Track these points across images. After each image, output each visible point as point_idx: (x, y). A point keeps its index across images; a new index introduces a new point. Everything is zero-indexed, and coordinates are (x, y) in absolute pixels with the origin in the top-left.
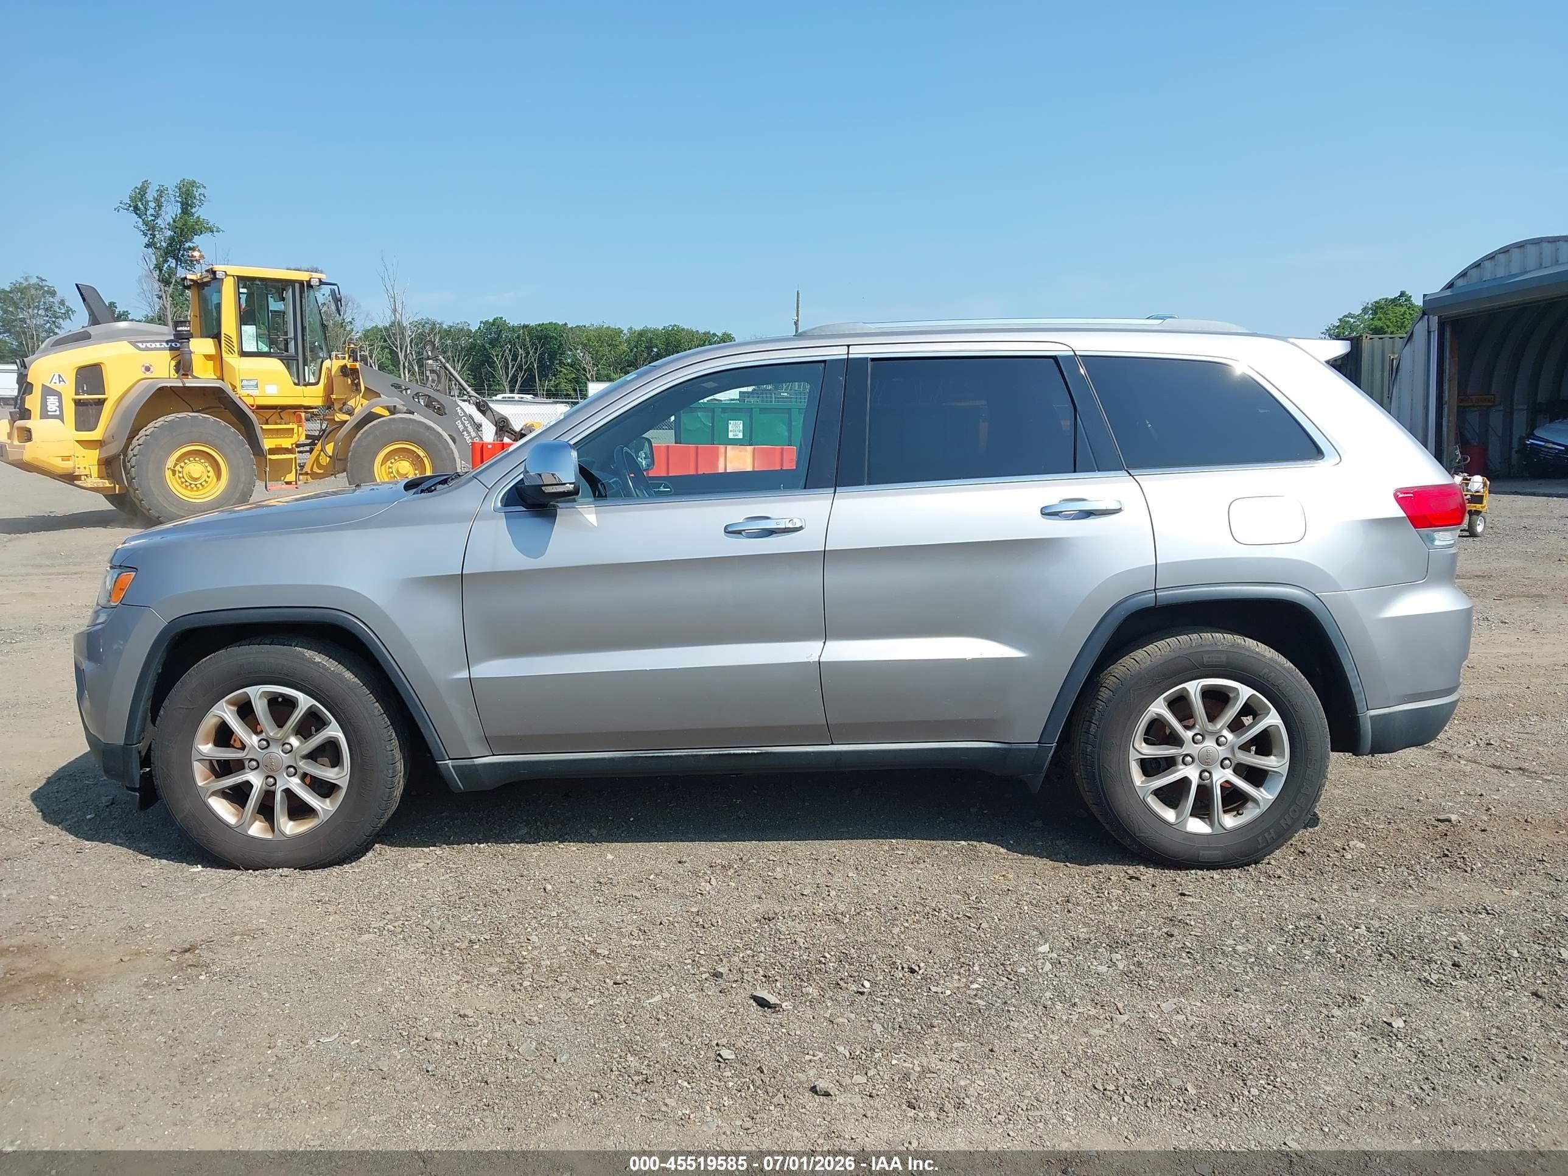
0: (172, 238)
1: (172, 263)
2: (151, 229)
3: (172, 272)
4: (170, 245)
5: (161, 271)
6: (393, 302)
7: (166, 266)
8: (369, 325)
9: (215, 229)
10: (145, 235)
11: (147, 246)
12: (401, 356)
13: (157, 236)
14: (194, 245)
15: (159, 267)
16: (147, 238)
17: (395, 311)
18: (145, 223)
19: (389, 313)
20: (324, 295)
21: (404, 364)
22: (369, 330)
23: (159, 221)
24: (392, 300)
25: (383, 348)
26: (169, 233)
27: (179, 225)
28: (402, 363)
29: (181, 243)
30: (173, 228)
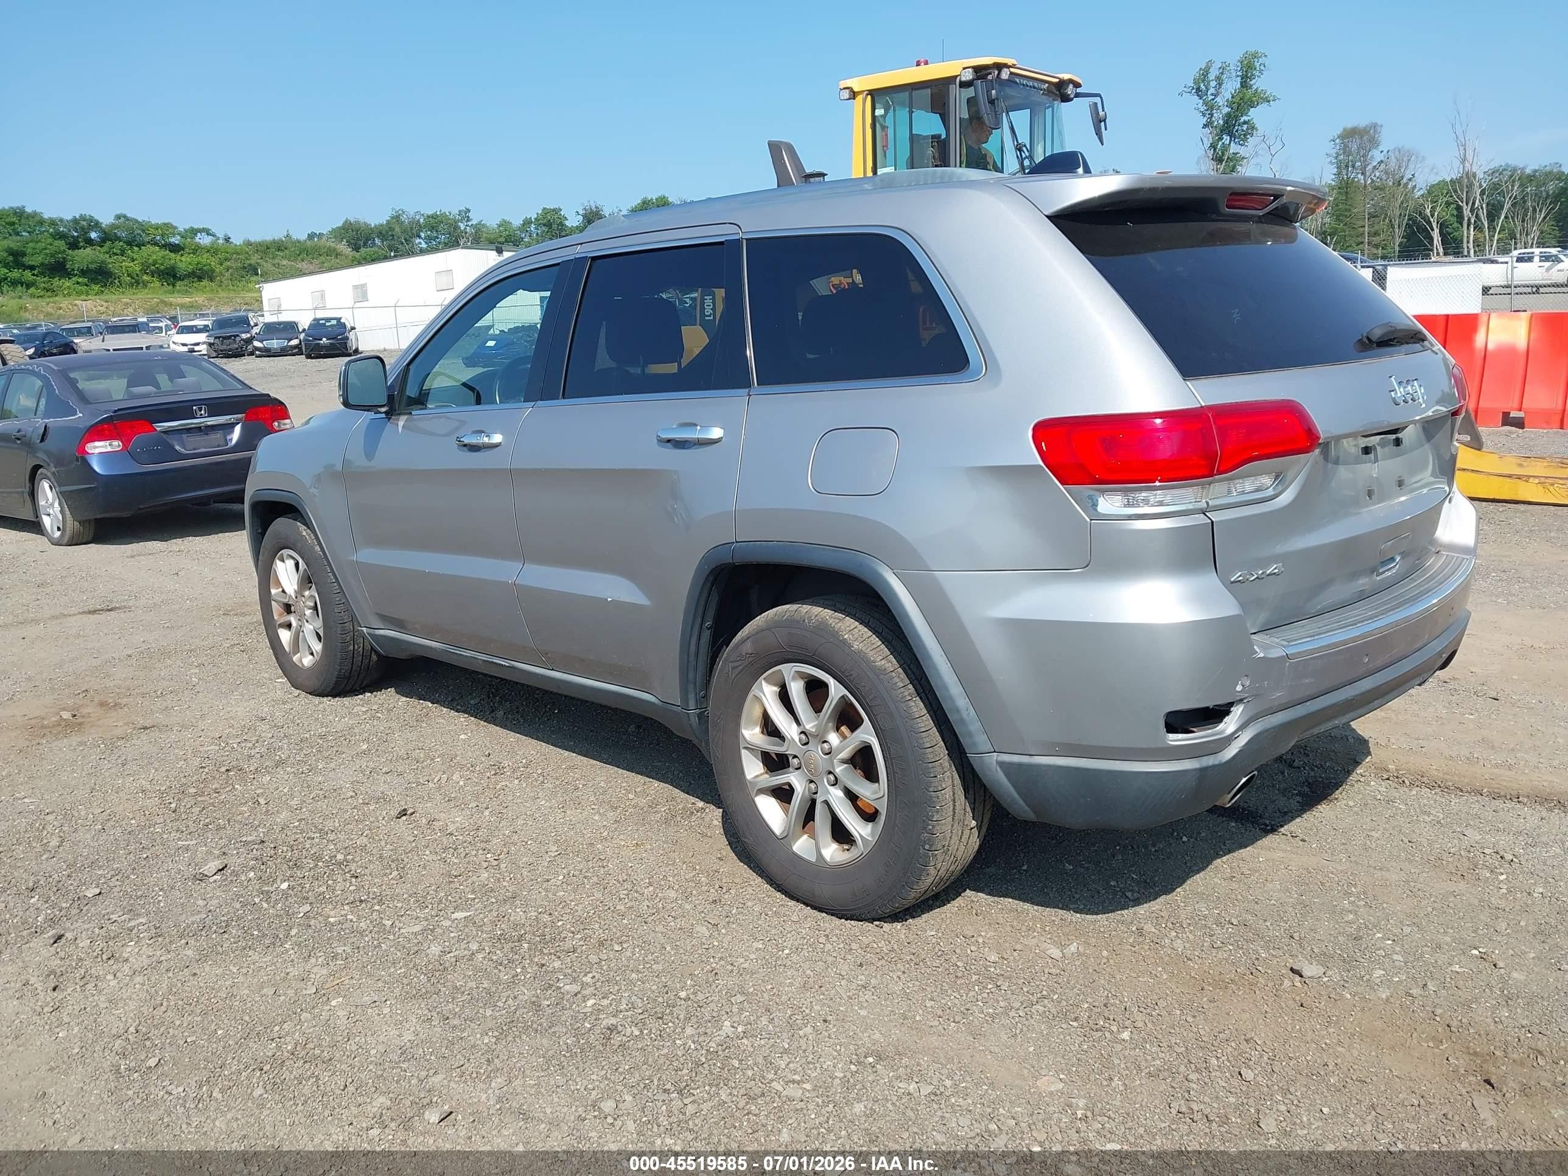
0: (1228, 115)
1: (1226, 139)
2: (1210, 107)
3: (1225, 148)
4: (1226, 122)
5: (1215, 150)
6: (1462, 152)
7: (1220, 143)
8: (1434, 179)
9: (1271, 98)
10: (1204, 115)
11: (1205, 126)
12: (1466, 212)
13: (1215, 115)
14: (1249, 118)
15: (1213, 146)
16: (1206, 119)
17: (1463, 161)
18: (1205, 103)
19: (1457, 163)
20: (1382, 152)
21: (1469, 220)
22: (1434, 185)
23: (1218, 99)
24: (1461, 148)
25: (1448, 204)
26: (1226, 110)
27: (1237, 99)
28: (1466, 219)
29: (1237, 118)
30: (1230, 104)
